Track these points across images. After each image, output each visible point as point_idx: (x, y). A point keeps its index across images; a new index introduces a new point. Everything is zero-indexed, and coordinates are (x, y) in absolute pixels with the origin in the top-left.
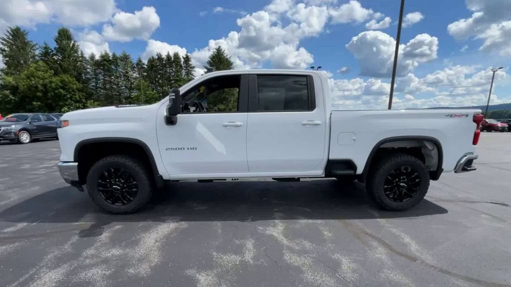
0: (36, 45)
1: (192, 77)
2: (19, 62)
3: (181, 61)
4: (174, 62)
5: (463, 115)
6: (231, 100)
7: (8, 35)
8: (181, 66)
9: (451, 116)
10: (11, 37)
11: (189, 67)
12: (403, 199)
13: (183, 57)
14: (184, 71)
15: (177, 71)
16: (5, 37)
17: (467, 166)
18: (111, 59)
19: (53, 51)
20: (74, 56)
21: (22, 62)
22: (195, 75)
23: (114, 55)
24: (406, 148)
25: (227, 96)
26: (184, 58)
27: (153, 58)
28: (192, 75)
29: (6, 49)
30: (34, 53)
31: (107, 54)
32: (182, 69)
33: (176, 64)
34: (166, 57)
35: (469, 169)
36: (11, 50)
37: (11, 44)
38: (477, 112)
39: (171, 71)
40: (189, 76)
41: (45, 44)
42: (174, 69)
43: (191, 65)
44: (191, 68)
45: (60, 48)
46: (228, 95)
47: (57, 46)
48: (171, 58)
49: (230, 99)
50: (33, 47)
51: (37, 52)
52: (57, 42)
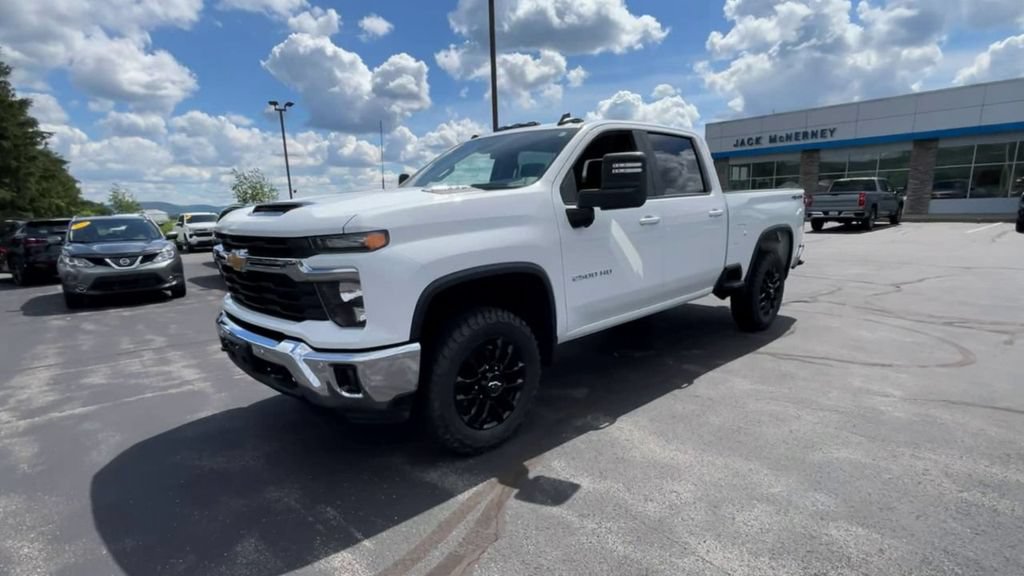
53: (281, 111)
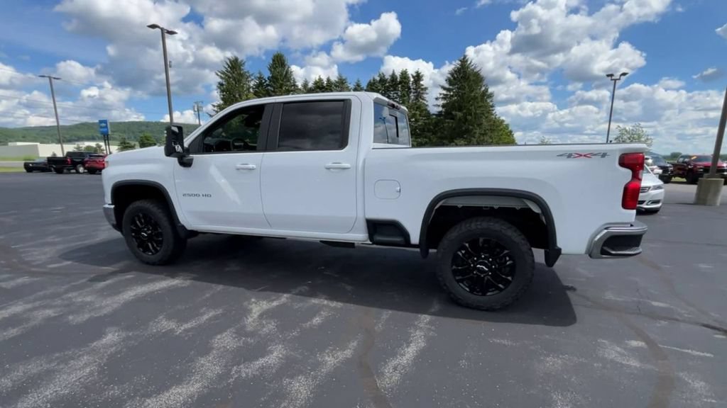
0: (252, 75)
1: (423, 101)
2: (234, 96)
3: (409, 81)
4: (400, 83)
5: (595, 155)
6: (475, 133)
7: (227, 66)
8: (409, 88)
9: (570, 156)
10: (229, 69)
11: (419, 88)
12: (487, 292)
13: (412, 75)
14: (412, 94)
15: (404, 94)
16: (224, 70)
17: (609, 247)
18: (325, 85)
19: (266, 81)
20: (287, 86)
21: (237, 96)
22: (427, 99)
23: (328, 80)
24: (514, 209)
25: (471, 127)
26: (413, 77)
27: (374, 80)
28: (423, 99)
29: (224, 83)
30: (249, 85)
31: (320, 80)
32: (411, 92)
33: (403, 86)
34: (389, 78)
35: (613, 252)
36: (228, 83)
37: (229, 77)
38: (637, 149)
39: (395, 95)
40: (419, 101)
41: (260, 73)
42: (399, 93)
43: (422, 85)
44: (422, 89)
45: (272, 77)
46: (472, 125)
47: (271, 75)
48: (396, 79)
49: (475, 131)
50: (248, 78)
51: (252, 84)
52: (271, 71)
53: (615, 80)
